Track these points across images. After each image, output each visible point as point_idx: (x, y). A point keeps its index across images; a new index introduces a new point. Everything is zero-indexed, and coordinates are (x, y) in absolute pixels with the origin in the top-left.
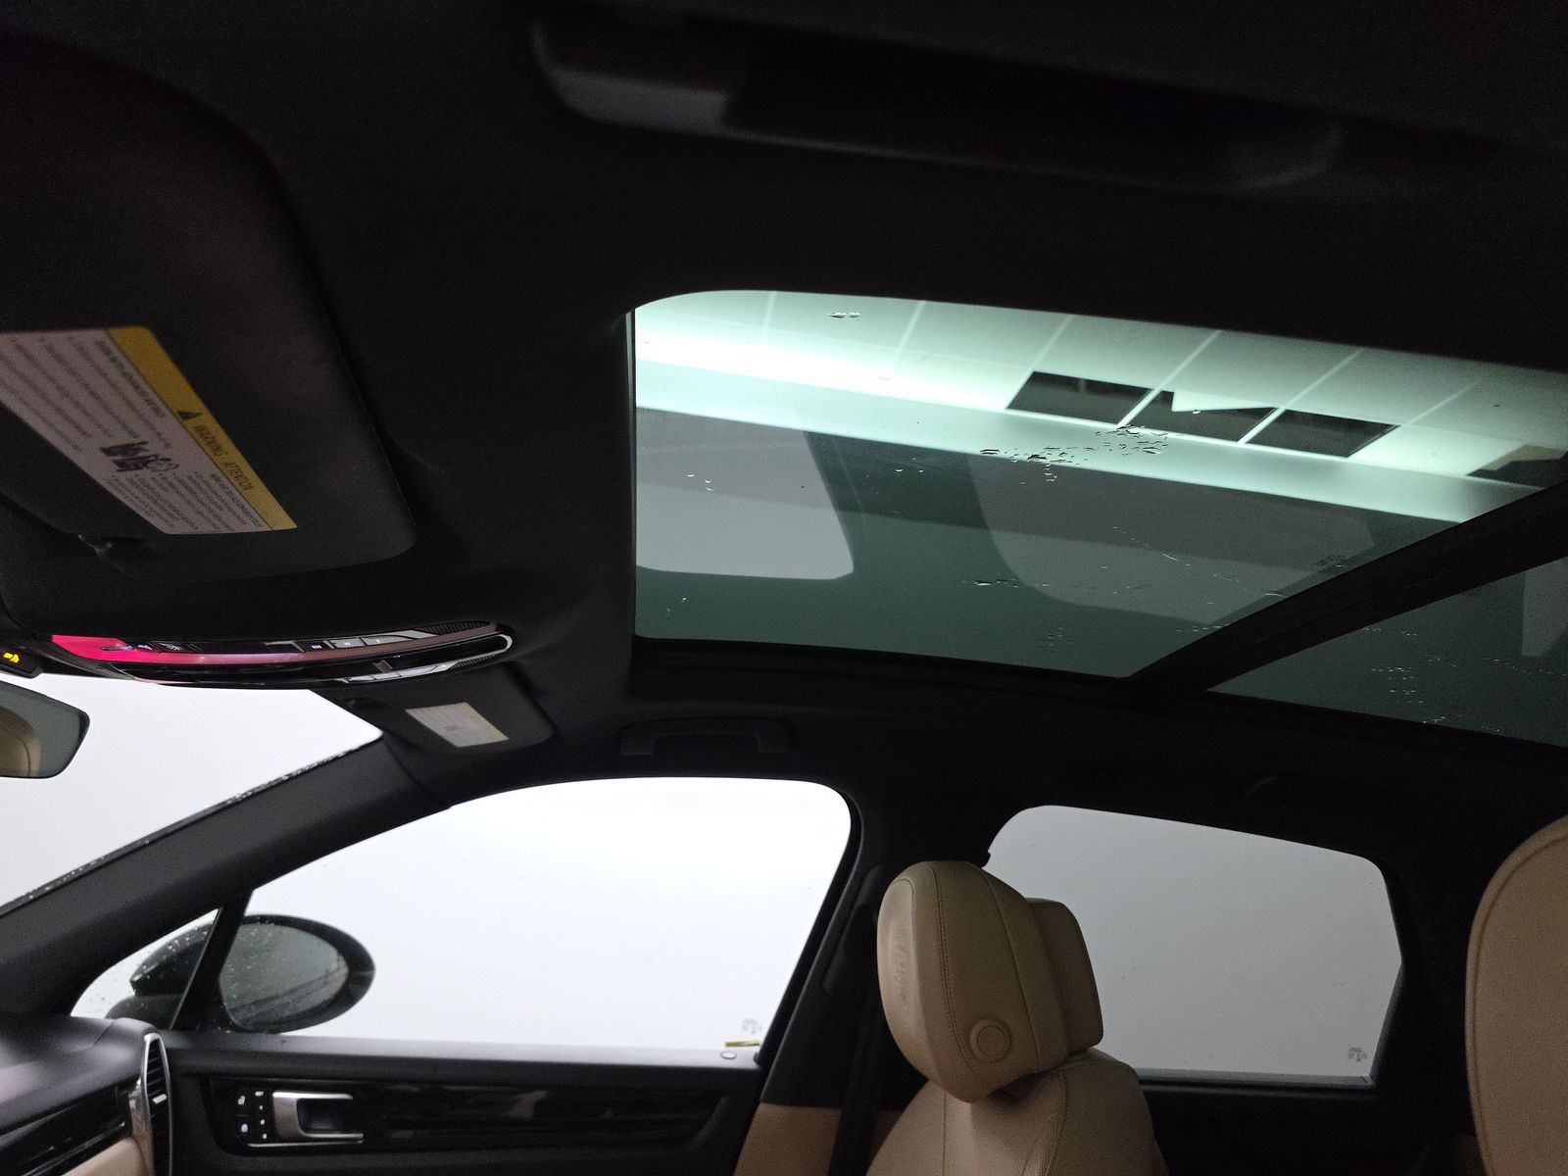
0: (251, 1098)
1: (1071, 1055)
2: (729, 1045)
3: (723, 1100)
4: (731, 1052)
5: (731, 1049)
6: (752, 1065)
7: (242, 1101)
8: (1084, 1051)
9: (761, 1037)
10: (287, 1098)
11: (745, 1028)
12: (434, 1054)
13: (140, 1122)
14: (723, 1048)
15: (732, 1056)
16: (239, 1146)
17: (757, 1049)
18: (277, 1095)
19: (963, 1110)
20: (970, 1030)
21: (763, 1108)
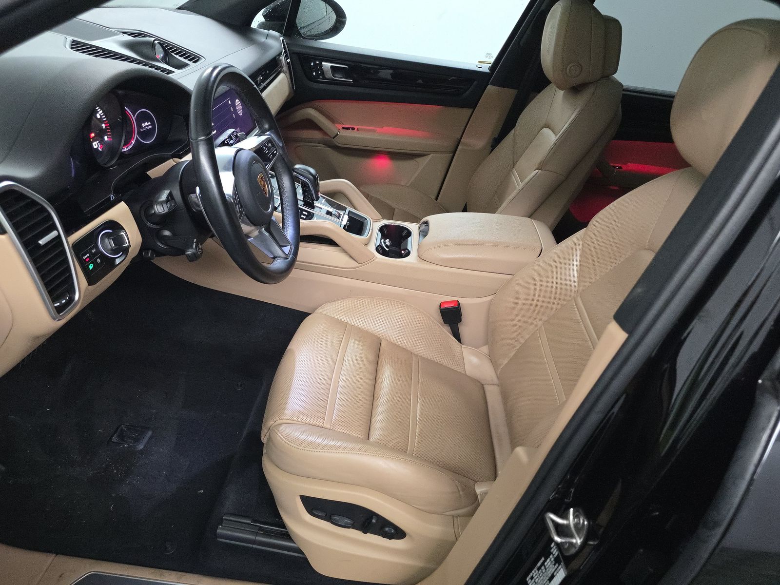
0: (315, 63)
1: (602, 77)
2: (479, 62)
3: (475, 83)
4: (480, 65)
5: (480, 64)
6: (488, 71)
7: (312, 64)
8: (607, 77)
9: (492, 60)
10: (327, 65)
11: (487, 57)
12: (375, 55)
13: (285, 68)
14: (477, 63)
15: (481, 66)
16: (314, 80)
17: (490, 65)
18: (323, 63)
19: (561, 93)
20: (568, 65)
21: (489, 87)
